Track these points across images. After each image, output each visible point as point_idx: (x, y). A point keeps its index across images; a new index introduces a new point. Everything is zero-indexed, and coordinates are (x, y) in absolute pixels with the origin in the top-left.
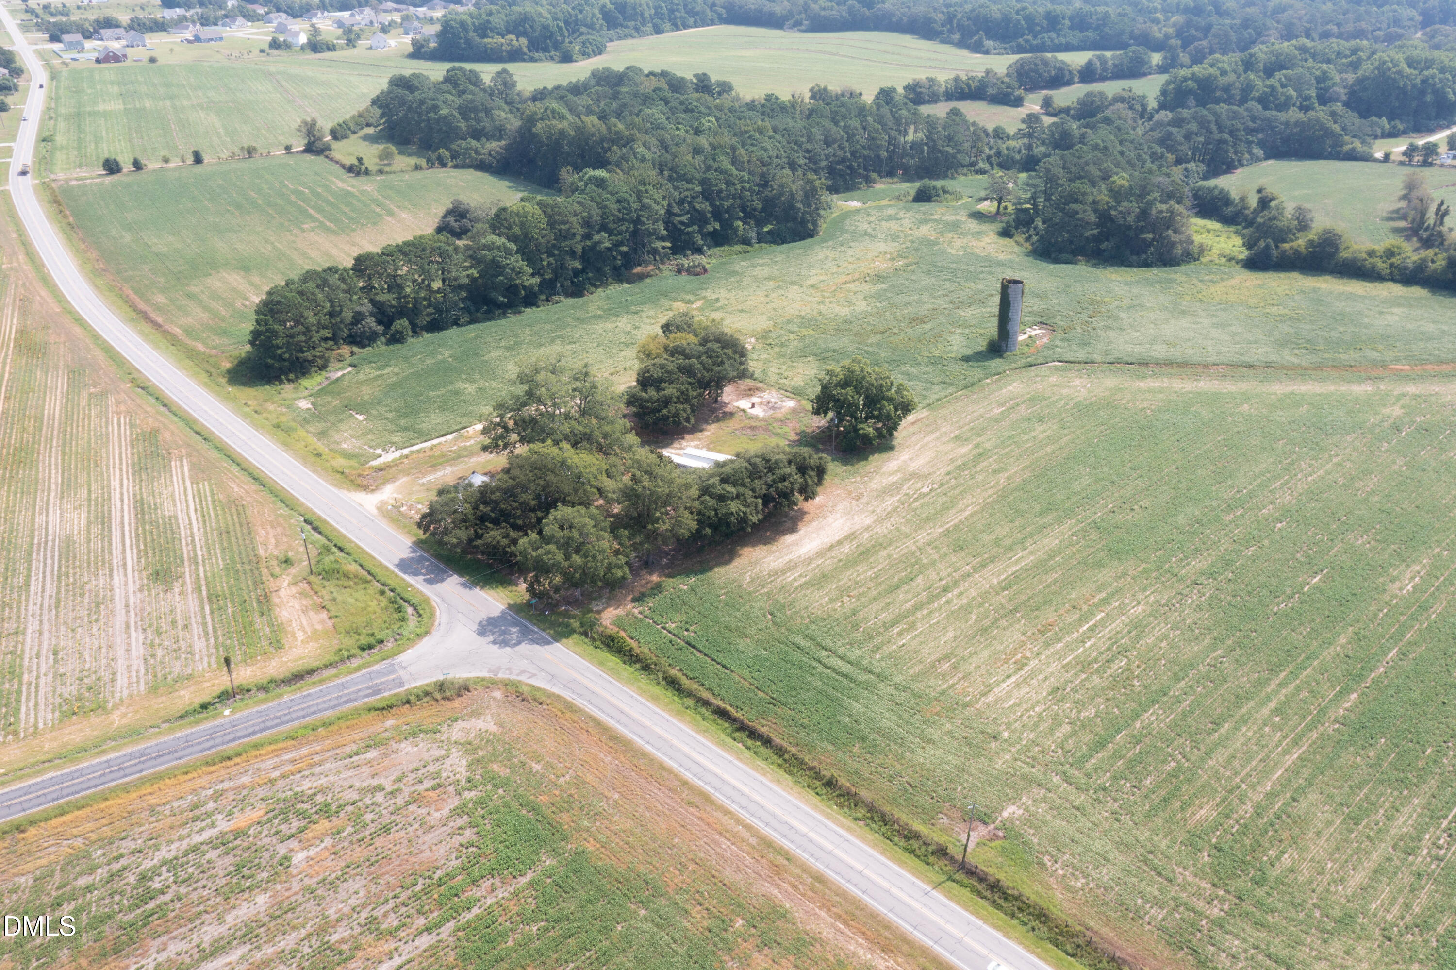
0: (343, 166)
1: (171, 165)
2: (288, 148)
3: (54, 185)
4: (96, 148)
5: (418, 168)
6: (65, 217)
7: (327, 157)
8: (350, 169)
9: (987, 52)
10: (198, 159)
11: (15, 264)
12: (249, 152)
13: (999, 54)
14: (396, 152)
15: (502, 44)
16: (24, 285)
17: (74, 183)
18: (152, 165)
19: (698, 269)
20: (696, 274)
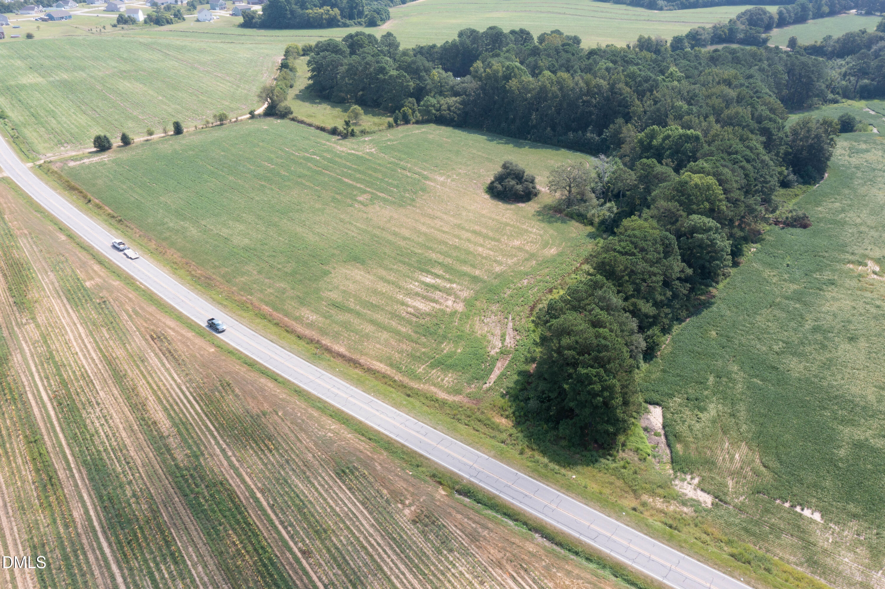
0: (323, 129)
1: (154, 137)
2: (252, 113)
3: (54, 168)
4: (59, 123)
5: (390, 126)
6: (99, 207)
7: (293, 119)
8: (334, 132)
9: (661, 9)
10: (178, 130)
11: (98, 280)
12: (221, 120)
13: (670, 10)
14: (362, 112)
15: (322, 14)
16: (134, 311)
17: (72, 164)
18: (138, 139)
19: (806, 221)
20: (805, 226)
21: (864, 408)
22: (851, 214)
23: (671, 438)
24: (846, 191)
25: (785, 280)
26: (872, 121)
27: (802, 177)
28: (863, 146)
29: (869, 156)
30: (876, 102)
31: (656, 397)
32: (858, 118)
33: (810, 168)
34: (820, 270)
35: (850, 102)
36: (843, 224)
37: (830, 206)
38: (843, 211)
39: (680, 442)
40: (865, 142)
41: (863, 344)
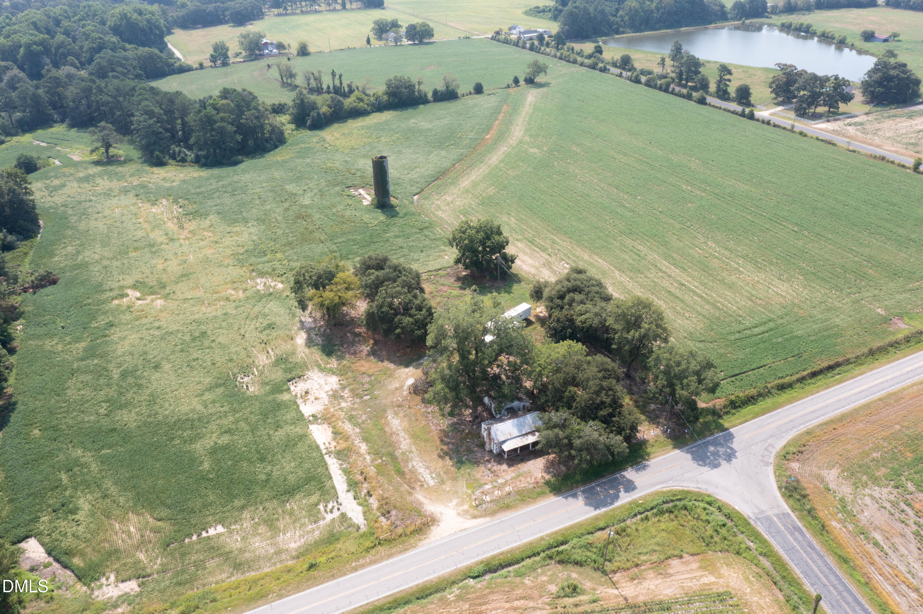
19: (52, 277)
20: (54, 282)
21: (199, 419)
22: (87, 253)
23: (64, 559)
24: (69, 232)
25: (69, 343)
26: (49, 154)
27: (20, 234)
28: (57, 182)
29: (66, 190)
30: (40, 132)
31: (21, 532)
32: (34, 155)
33: (21, 222)
34: (94, 318)
35: (15, 139)
36: (85, 265)
37: (64, 252)
38: (78, 253)
39: (74, 555)
40: (56, 177)
41: (167, 366)
